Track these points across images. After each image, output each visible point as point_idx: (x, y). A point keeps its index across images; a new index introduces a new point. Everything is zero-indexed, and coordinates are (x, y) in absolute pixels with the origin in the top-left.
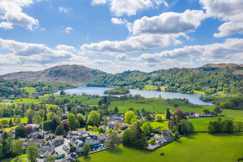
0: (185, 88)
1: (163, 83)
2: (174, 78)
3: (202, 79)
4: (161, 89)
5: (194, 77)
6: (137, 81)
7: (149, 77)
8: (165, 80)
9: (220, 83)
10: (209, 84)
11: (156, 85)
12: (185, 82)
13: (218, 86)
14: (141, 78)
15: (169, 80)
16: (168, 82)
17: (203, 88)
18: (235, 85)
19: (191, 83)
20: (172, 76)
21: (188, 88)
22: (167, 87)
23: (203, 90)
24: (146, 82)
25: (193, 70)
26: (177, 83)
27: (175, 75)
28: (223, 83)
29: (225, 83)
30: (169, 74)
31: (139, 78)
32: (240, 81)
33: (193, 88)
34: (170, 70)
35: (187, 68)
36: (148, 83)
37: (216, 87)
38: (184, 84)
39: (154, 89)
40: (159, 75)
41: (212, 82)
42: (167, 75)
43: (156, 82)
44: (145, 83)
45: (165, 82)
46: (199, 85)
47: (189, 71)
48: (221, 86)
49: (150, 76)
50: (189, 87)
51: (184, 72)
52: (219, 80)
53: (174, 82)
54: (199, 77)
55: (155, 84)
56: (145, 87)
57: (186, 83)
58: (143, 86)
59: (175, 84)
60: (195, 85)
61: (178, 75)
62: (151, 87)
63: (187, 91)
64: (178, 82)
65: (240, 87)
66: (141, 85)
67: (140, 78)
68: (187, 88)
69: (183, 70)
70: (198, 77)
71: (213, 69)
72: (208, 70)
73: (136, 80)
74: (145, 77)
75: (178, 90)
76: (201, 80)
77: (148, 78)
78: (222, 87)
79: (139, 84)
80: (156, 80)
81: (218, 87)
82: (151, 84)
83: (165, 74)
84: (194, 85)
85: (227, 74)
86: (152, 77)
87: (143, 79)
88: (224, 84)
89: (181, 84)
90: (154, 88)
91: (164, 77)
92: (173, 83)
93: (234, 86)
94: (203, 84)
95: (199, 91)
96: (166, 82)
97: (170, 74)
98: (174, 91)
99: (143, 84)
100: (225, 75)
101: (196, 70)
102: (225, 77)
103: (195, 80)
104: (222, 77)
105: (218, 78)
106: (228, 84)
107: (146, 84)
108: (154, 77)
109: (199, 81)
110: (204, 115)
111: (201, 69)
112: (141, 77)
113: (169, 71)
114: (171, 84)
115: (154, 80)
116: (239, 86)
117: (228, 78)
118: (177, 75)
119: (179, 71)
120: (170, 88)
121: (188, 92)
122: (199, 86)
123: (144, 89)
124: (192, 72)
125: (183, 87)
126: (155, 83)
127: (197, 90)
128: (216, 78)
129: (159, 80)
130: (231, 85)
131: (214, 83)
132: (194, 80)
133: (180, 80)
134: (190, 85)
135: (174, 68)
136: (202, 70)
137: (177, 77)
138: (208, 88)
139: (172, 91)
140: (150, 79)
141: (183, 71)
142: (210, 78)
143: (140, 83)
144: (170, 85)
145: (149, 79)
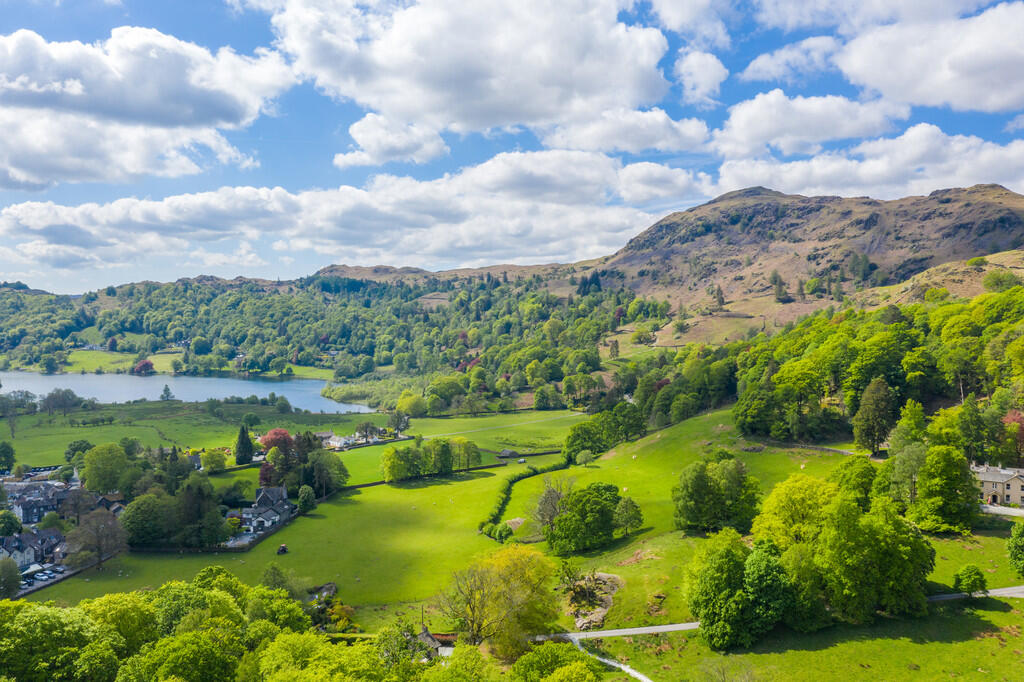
0: (261, 359)
1: (160, 339)
2: (205, 317)
3: (320, 322)
4: (152, 365)
5: (286, 314)
6: (23, 333)
7: (88, 313)
8: (166, 328)
9: (383, 337)
10: (344, 340)
11: (123, 350)
12: (256, 336)
13: (375, 346)
14: (44, 319)
15: (183, 329)
16: (179, 337)
17: (325, 356)
18: (430, 343)
19: (279, 339)
20: (195, 313)
21: (269, 359)
22: (179, 358)
23: (327, 364)
24: (74, 339)
25: (280, 289)
26: (224, 341)
27: (207, 305)
28: (391, 338)
29: (399, 335)
30: (181, 304)
31: (30, 320)
32: (444, 330)
33: (290, 356)
34: (186, 284)
35: (256, 281)
36: (82, 341)
37: (370, 351)
38: (253, 343)
39: (121, 367)
40: (137, 305)
41: (356, 335)
42: (174, 307)
43: (124, 336)
44: (68, 342)
45: (168, 337)
46: (312, 344)
47: (263, 291)
48: (386, 346)
49: (88, 310)
50: (274, 352)
51: (244, 295)
52: (378, 328)
53: (208, 336)
54: (306, 317)
55: (118, 348)
56: (70, 358)
57: (258, 340)
58: (60, 356)
59: (211, 342)
60: (298, 345)
61: (223, 308)
62: (106, 359)
63: (268, 369)
64: (226, 337)
65: (443, 348)
66: (48, 350)
67: (39, 317)
68: (265, 356)
69: (240, 286)
70: (304, 314)
71: (354, 286)
72: (337, 290)
73: (18, 328)
74: (64, 317)
75: (227, 365)
76: (315, 325)
77: (81, 319)
78: (390, 349)
79: (35, 348)
80: (123, 329)
81: (376, 349)
82: (98, 344)
83: (164, 304)
84: (293, 347)
85: (401, 304)
86: (101, 313)
87: (56, 326)
88: (396, 339)
89: (236, 344)
90: (119, 362)
91: (159, 316)
92: (203, 339)
93: (427, 347)
94: (323, 343)
95: (312, 368)
96: (171, 335)
97: (185, 302)
98: (211, 371)
99: (60, 348)
100: (397, 310)
101: (291, 290)
102: (398, 316)
103: (292, 328)
104: (387, 315)
105: (376, 320)
106: (408, 338)
107: (75, 346)
108: (111, 315)
109: (310, 329)
110: (360, 442)
111: (312, 286)
112: (46, 315)
113: (181, 288)
114: (196, 344)
115: (114, 329)
116: (441, 345)
117: (406, 321)
118: (216, 308)
119: (224, 291)
120: (194, 362)
121: (273, 373)
122: (309, 350)
123: (67, 368)
124: (276, 297)
125: (248, 354)
126: (118, 342)
127: (306, 365)
128: (366, 321)
129: (136, 328)
130: (417, 344)
131: (363, 337)
132: (290, 325)
133: (233, 330)
134: (275, 346)
135: (202, 279)
136: (315, 288)
137: (216, 315)
138: (344, 357)
139: (205, 371)
140: (91, 322)
141: (242, 293)
142: (347, 320)
143: (45, 344)
144: (192, 347)
145: (83, 322)
